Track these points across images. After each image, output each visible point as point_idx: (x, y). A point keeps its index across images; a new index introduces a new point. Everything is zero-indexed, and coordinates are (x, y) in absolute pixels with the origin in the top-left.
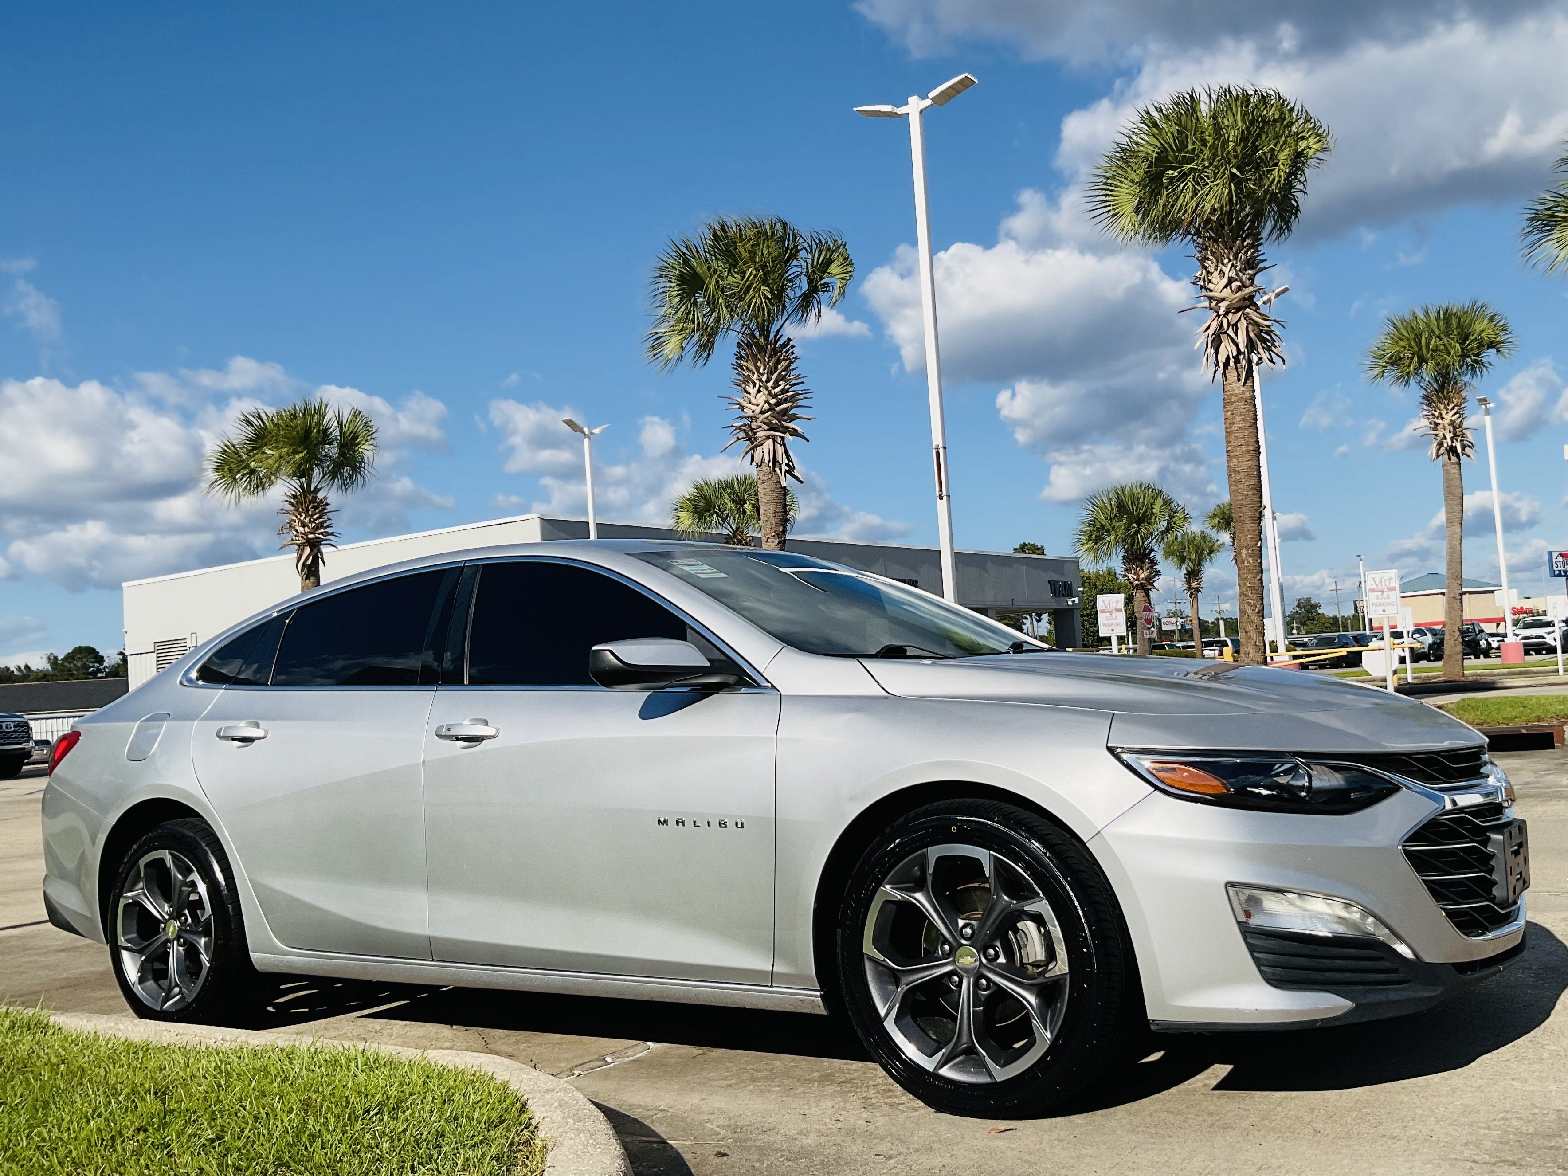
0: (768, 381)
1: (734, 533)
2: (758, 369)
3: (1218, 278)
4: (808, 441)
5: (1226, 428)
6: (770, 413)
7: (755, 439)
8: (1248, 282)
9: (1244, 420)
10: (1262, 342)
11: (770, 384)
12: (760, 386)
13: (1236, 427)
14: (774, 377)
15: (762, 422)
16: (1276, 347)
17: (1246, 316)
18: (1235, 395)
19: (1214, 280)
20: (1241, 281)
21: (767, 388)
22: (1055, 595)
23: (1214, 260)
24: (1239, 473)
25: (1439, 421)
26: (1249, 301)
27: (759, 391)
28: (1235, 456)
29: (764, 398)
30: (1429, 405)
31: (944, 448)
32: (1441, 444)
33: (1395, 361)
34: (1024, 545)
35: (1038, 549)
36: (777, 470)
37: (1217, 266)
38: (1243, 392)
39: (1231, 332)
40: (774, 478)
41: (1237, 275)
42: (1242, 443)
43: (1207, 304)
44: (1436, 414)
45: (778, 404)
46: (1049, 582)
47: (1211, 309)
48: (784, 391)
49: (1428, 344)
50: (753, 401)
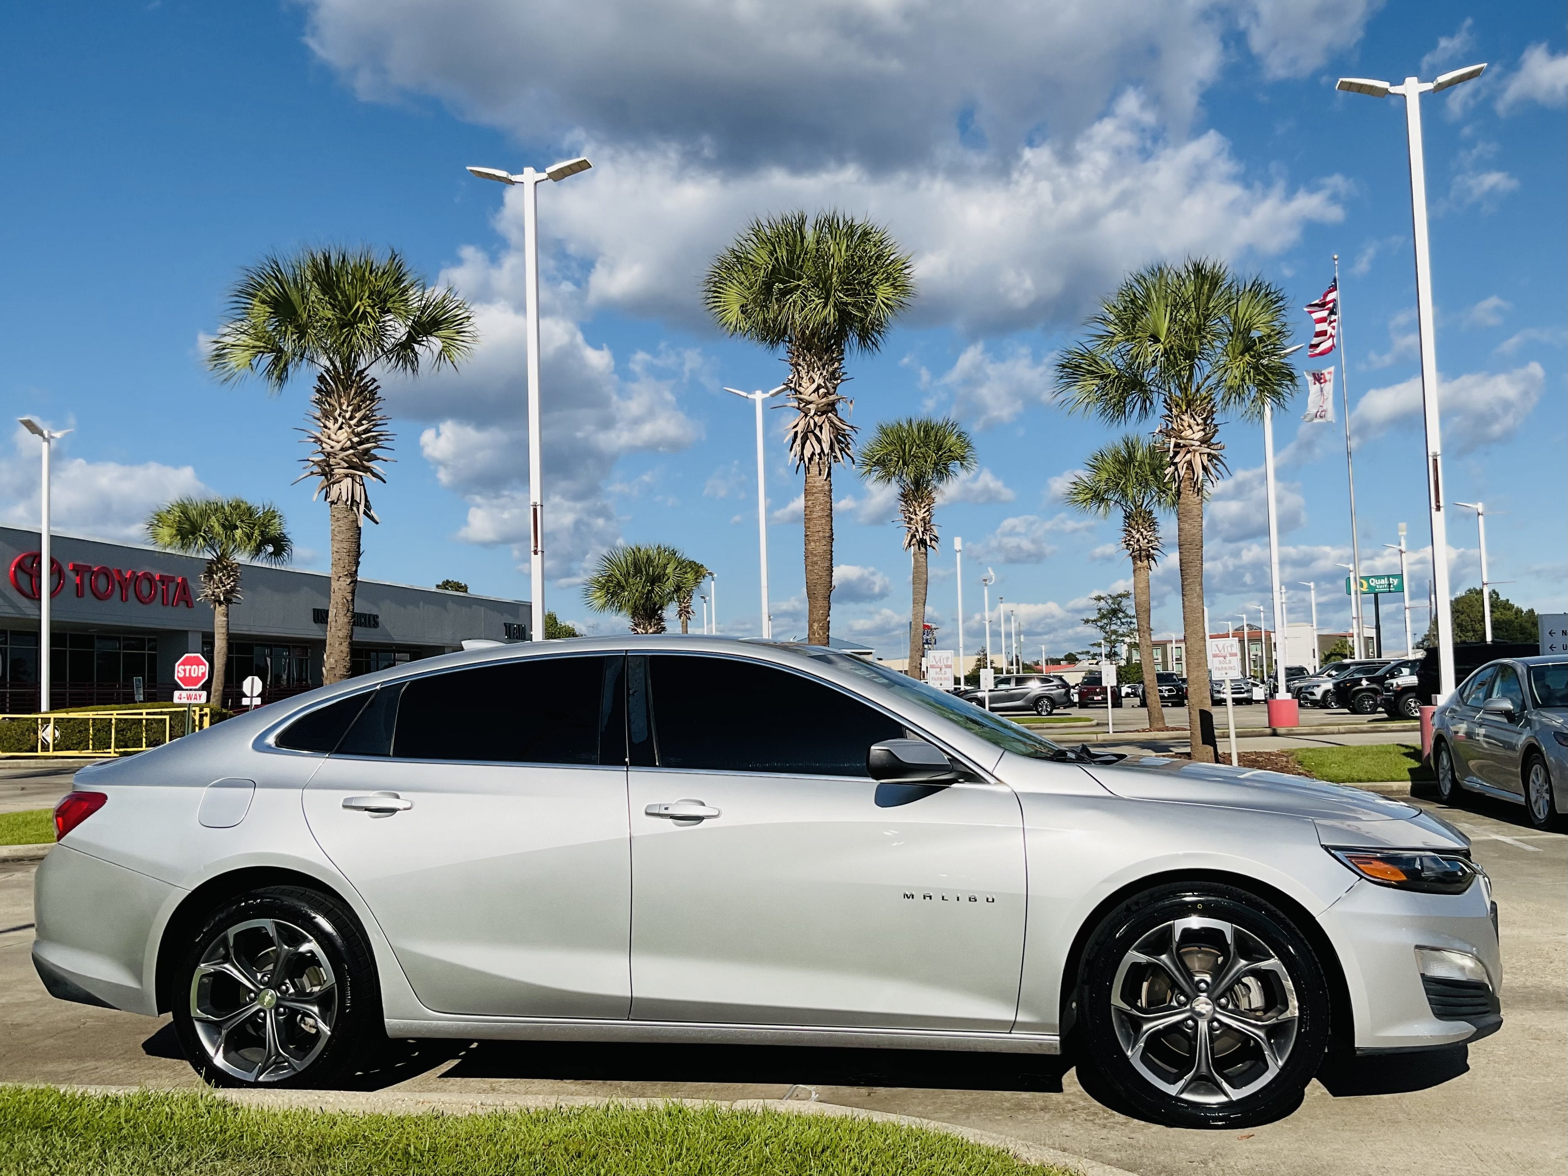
0: (351, 418)
1: (218, 558)
2: (341, 405)
3: (808, 384)
4: (385, 482)
5: (806, 515)
6: (351, 451)
7: (332, 475)
8: (832, 390)
9: (823, 510)
10: (838, 444)
11: (353, 422)
12: (342, 423)
13: (815, 515)
14: (358, 415)
15: (342, 459)
16: (849, 449)
17: (829, 419)
18: (816, 487)
19: (803, 384)
20: (827, 388)
21: (350, 427)
22: (509, 637)
23: (806, 367)
24: (816, 556)
25: (913, 516)
26: (831, 407)
27: (341, 428)
28: (814, 541)
29: (346, 435)
30: (906, 502)
31: (542, 506)
32: (913, 536)
33: (881, 463)
34: (448, 582)
35: (462, 587)
36: (355, 508)
37: (808, 372)
38: (823, 486)
39: (817, 431)
40: (351, 517)
41: (824, 382)
42: (820, 529)
43: (796, 404)
44: (911, 510)
45: (360, 443)
46: (505, 624)
47: (799, 408)
48: (366, 431)
49: (910, 451)
50: (333, 436)
